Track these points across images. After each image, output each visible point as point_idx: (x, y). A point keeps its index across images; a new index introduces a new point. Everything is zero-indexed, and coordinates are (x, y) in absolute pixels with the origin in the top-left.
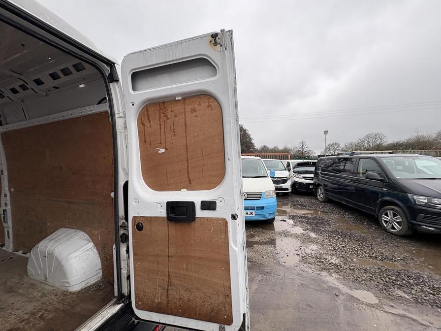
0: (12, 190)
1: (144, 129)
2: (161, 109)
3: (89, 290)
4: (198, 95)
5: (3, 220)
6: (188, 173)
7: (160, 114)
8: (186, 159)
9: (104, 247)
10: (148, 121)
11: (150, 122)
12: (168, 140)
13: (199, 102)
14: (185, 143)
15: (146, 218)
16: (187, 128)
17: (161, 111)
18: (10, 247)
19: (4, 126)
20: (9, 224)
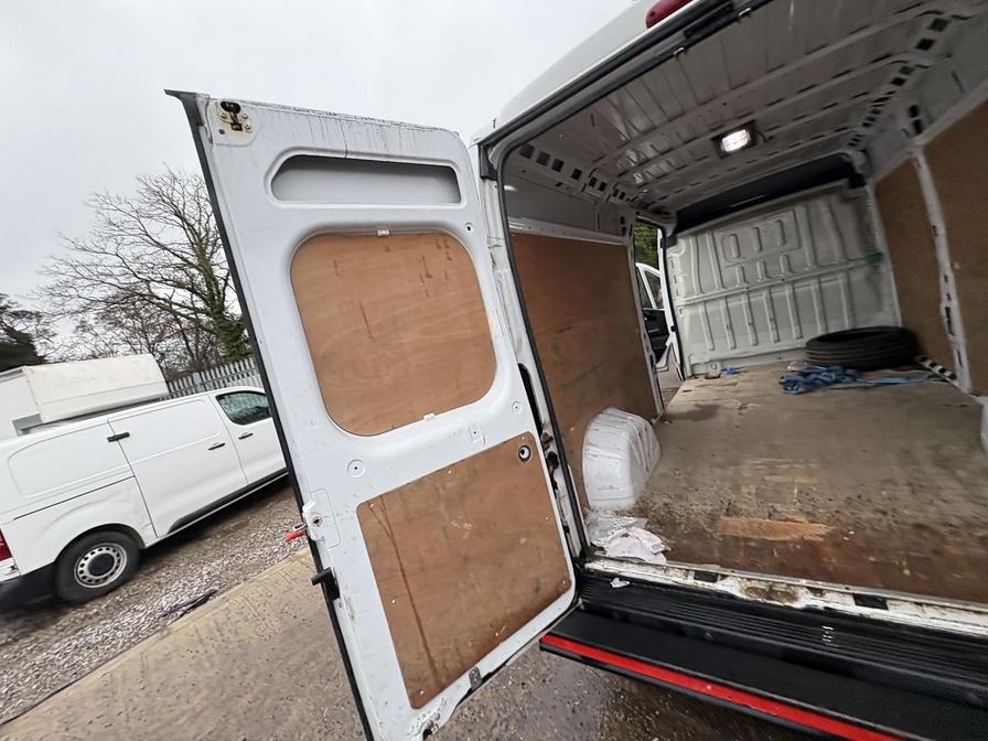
0: (957, 266)
5: (947, 330)
18: (964, 382)
19: (926, 132)
20: (959, 338)
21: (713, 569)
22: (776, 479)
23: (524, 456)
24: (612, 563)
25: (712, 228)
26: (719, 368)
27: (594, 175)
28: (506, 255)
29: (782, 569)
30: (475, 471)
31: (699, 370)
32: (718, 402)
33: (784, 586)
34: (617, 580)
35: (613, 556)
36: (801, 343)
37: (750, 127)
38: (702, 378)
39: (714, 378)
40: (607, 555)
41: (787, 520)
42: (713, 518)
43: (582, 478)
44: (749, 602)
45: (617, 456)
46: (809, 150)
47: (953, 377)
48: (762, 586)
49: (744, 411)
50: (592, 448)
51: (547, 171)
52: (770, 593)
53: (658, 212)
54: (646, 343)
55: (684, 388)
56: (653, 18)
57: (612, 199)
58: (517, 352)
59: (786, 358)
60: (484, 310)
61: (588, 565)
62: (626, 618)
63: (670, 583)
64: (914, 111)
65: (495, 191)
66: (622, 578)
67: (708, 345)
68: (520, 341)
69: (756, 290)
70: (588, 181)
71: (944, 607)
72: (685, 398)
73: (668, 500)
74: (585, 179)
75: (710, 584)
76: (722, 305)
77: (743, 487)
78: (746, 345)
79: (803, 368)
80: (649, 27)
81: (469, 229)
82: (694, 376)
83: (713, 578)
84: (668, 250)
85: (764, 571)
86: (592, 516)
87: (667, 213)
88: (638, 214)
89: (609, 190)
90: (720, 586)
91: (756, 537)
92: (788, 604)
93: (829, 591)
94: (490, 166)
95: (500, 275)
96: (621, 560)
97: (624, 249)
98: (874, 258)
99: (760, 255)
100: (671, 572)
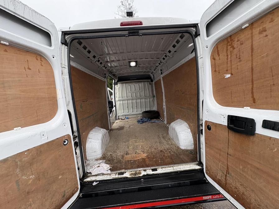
0: (166, 100)
1: (215, 62)
2: (228, 42)
3: (187, 151)
4: (271, 11)
6: (252, 93)
7: (227, 47)
8: (251, 81)
9: (195, 134)
10: (217, 56)
11: (219, 55)
12: (233, 66)
13: (272, 19)
14: (251, 66)
15: (213, 123)
16: (254, 51)
17: (228, 44)
18: (166, 122)
19: (163, 74)
20: (165, 113)
21: (123, 171)
22: (137, 144)
23: (65, 143)
24: (93, 177)
25: (126, 83)
26: (124, 117)
27: (99, 59)
28: (68, 72)
29: (139, 167)
30: (41, 151)
31: (120, 117)
32: (124, 126)
33: (138, 171)
34: (95, 183)
35: (94, 174)
36: (141, 112)
37: (136, 62)
38: (120, 119)
39: (123, 120)
40: (92, 175)
41: (139, 154)
42: (123, 156)
43: (85, 150)
44: (131, 178)
45: (98, 142)
46: (145, 72)
47: (164, 121)
48: (134, 172)
49: (130, 128)
50: (90, 139)
51: (85, 52)
52: (135, 174)
53: (114, 75)
54: (108, 109)
55: (116, 122)
56: (122, 24)
57: (103, 68)
58: (67, 105)
59: (138, 116)
60: (55, 88)
61: (85, 180)
62: (97, 195)
63: (111, 178)
64: (161, 70)
65: (66, 50)
66: (96, 181)
67: (123, 111)
68: (69, 102)
69: (133, 99)
70: (97, 60)
71: (165, 167)
72: (116, 124)
73: (111, 153)
74: (96, 59)
75: (122, 175)
76: (126, 102)
77: (130, 147)
78: (131, 112)
79: (141, 118)
80: (121, 26)
81: (53, 57)
82: (119, 119)
83: (122, 173)
84: (115, 86)
85: (134, 168)
86: (88, 162)
87: (116, 76)
88: (109, 74)
89: (103, 65)
90: (124, 175)
91: (132, 159)
92: (139, 176)
93: (147, 170)
94: (66, 41)
95: (64, 78)
96: (96, 175)
97: (105, 82)
98: (154, 96)
99: (135, 91)
100: (112, 175)
